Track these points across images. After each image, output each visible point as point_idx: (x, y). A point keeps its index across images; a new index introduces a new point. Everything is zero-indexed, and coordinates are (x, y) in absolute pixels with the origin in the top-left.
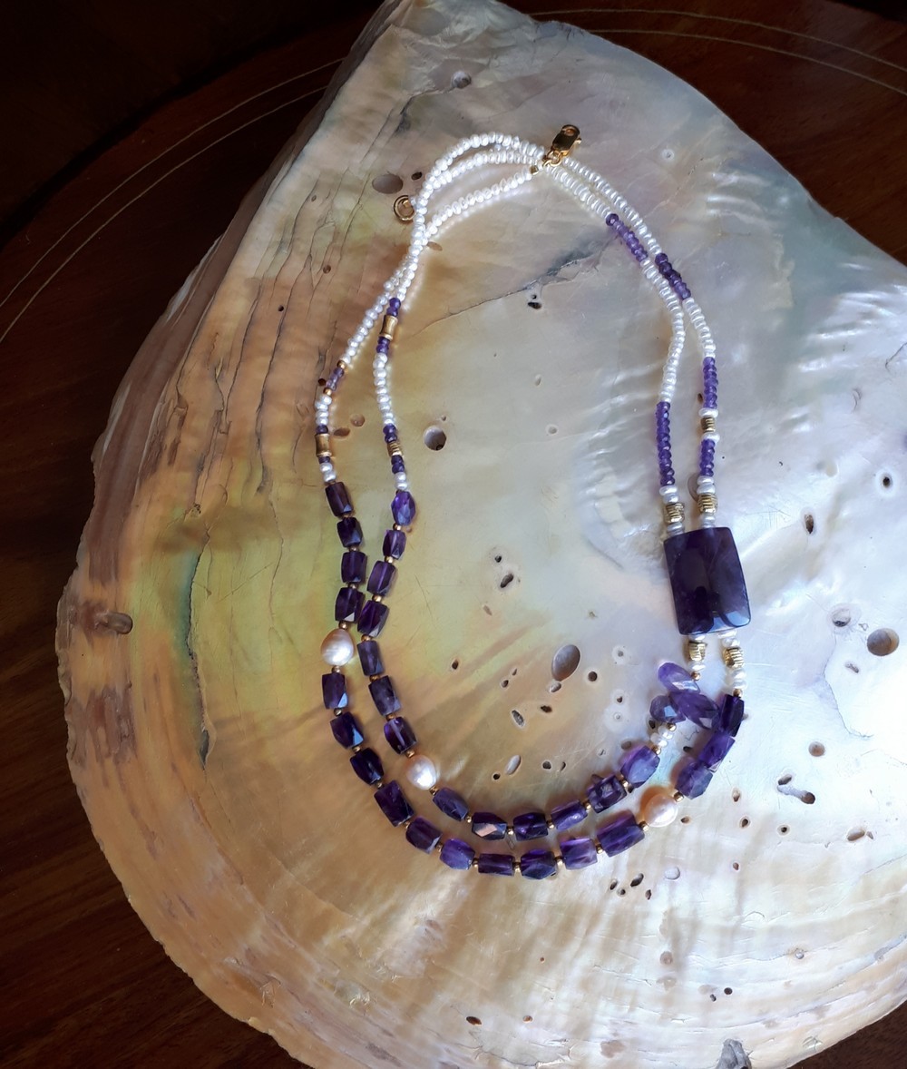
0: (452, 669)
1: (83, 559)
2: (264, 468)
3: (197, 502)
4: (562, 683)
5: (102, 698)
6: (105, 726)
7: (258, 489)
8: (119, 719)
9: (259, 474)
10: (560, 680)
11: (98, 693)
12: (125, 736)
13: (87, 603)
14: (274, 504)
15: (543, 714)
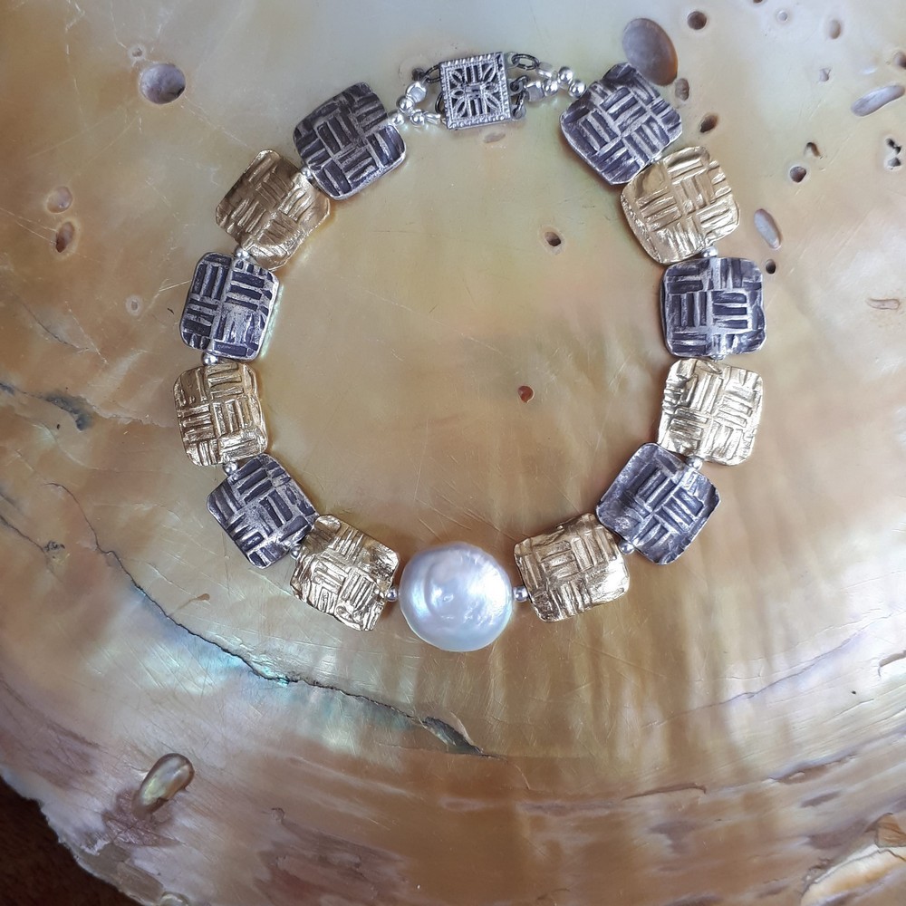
0: (557, 248)
1: (30, 786)
2: (50, 399)
3: (43, 541)
4: (680, 76)
5: (274, 870)
6: (322, 890)
7: (79, 426)
8: (324, 862)
9: (56, 412)
10: (676, 76)
11: (265, 875)
12: (358, 865)
13: (106, 816)
14: (118, 414)
15: (714, 132)
